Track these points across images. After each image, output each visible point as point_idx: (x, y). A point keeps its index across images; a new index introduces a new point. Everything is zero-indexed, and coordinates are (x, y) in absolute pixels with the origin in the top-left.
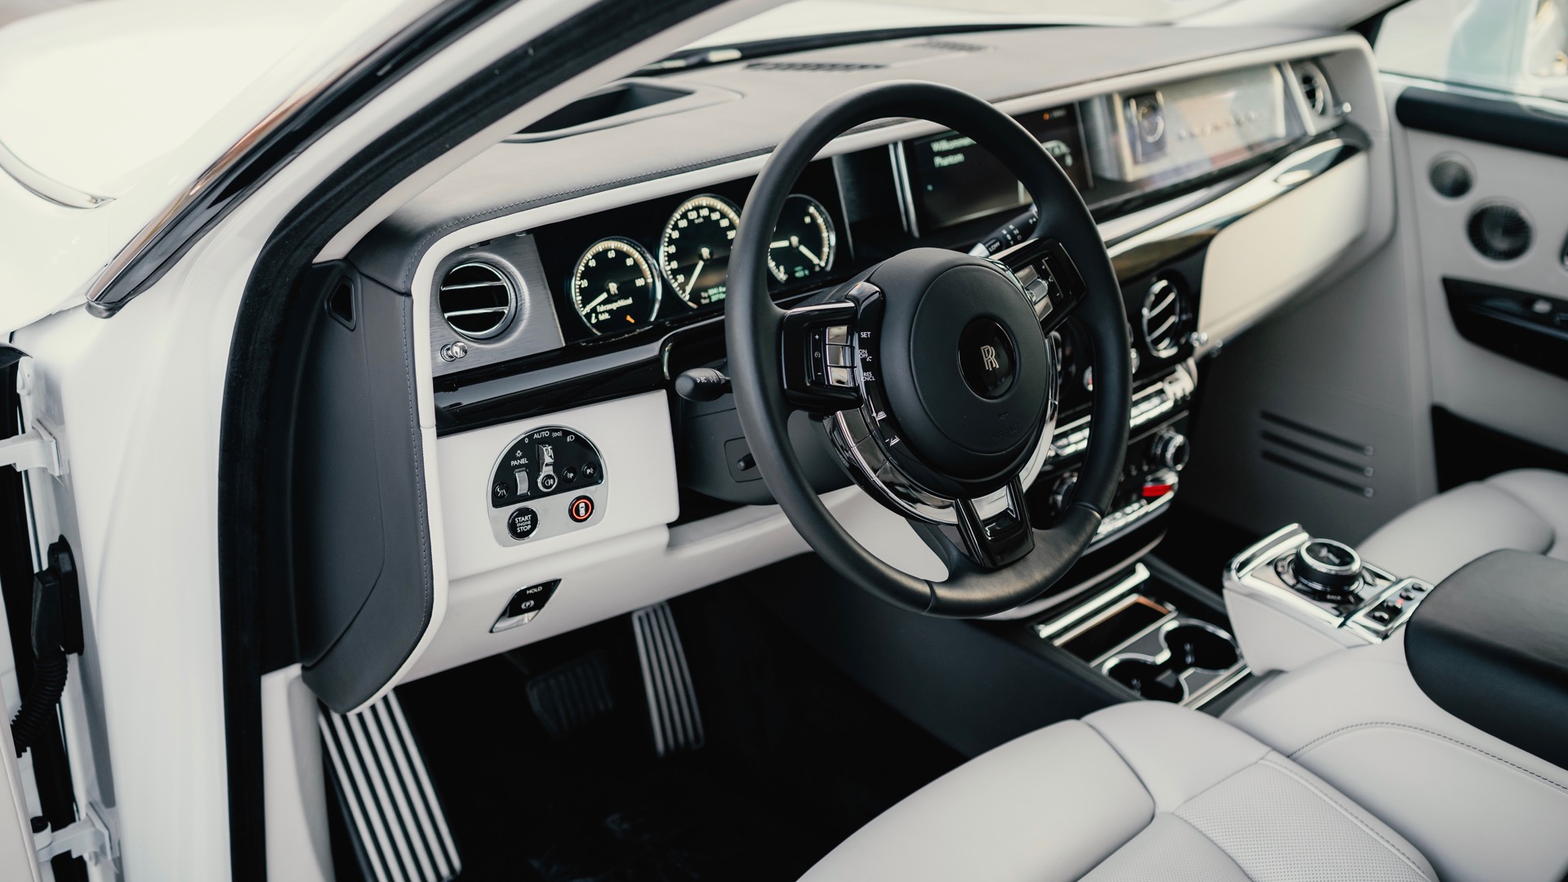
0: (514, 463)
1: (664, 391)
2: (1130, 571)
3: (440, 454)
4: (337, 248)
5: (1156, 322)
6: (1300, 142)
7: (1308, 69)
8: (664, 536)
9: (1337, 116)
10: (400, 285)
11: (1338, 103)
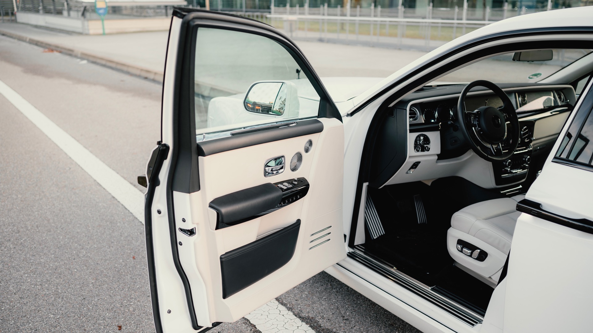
0: (417, 139)
1: (439, 132)
2: (518, 185)
3: (409, 135)
4: (391, 105)
5: (524, 134)
6: (556, 106)
7: (558, 91)
8: (436, 157)
9: (566, 102)
10: (405, 108)
11: (566, 100)
